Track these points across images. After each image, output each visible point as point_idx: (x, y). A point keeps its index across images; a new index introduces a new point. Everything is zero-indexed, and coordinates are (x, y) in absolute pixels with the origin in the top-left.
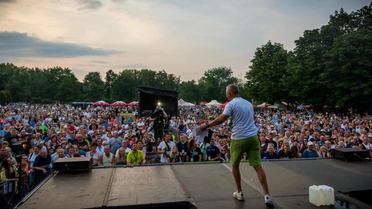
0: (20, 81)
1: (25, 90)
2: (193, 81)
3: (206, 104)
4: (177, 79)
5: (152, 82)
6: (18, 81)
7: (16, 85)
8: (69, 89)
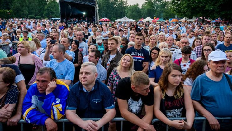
0: (20, 4)
1: (24, 10)
2: (137, 5)
3: (143, 20)
4: (125, 2)
5: (107, 5)
6: (19, 4)
7: (18, 7)
8: (52, 9)
